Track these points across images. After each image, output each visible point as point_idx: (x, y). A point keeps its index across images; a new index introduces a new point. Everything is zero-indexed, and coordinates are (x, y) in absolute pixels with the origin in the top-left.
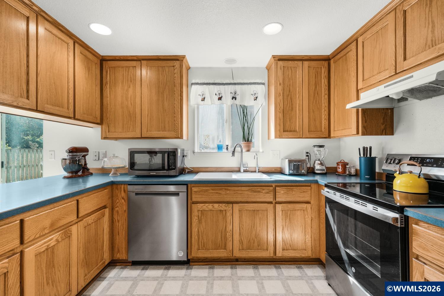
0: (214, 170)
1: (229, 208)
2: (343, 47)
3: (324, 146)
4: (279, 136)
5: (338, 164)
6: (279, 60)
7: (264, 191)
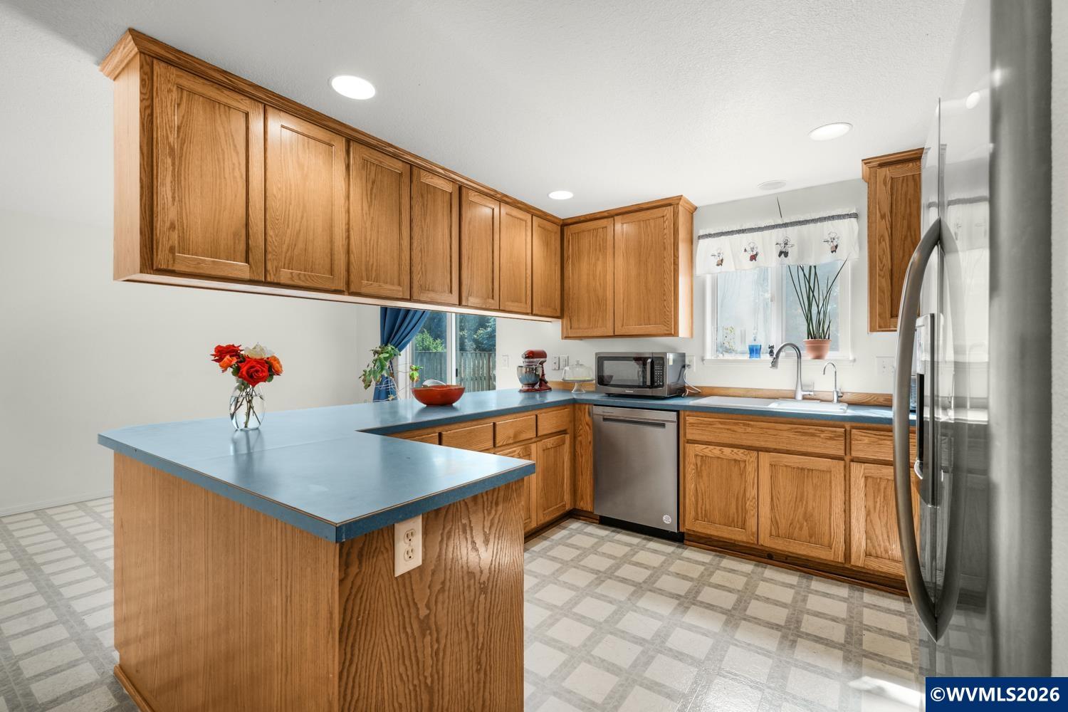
0: (741, 393)
1: (751, 457)
4: (880, 327)
7: (825, 435)
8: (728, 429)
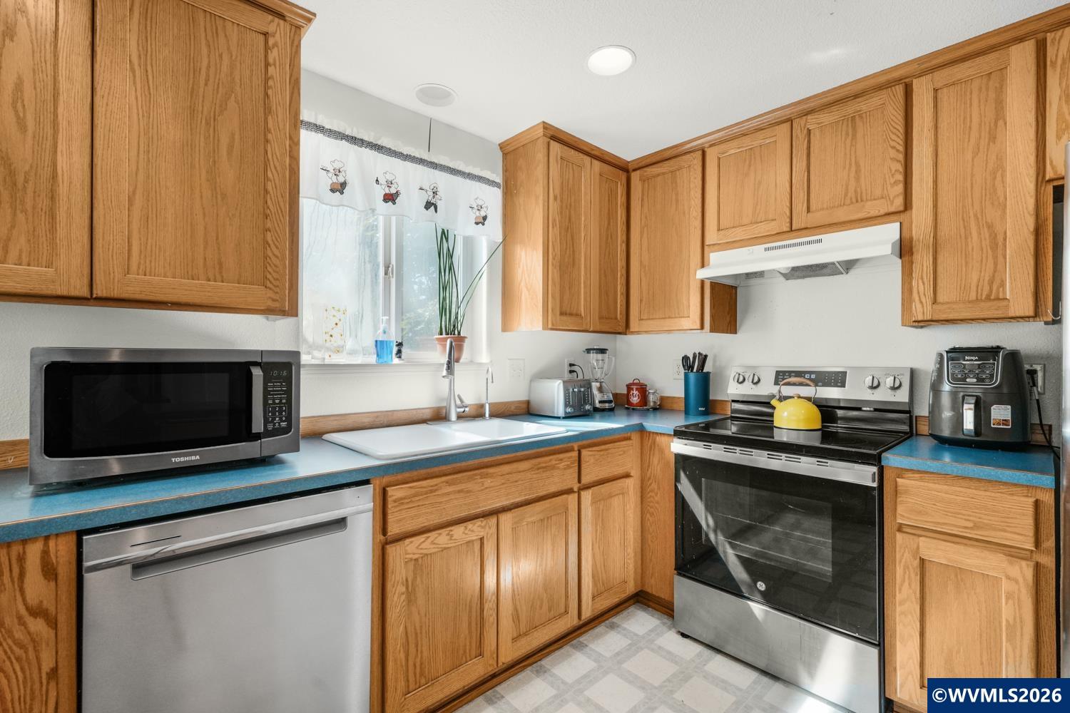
0: (366, 420)
2: (667, 154)
3: (607, 350)
4: (553, 325)
5: (629, 387)
6: (554, 138)
7: (563, 464)
8: (459, 492)
